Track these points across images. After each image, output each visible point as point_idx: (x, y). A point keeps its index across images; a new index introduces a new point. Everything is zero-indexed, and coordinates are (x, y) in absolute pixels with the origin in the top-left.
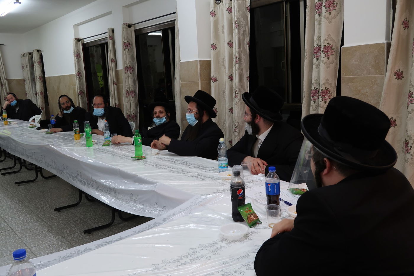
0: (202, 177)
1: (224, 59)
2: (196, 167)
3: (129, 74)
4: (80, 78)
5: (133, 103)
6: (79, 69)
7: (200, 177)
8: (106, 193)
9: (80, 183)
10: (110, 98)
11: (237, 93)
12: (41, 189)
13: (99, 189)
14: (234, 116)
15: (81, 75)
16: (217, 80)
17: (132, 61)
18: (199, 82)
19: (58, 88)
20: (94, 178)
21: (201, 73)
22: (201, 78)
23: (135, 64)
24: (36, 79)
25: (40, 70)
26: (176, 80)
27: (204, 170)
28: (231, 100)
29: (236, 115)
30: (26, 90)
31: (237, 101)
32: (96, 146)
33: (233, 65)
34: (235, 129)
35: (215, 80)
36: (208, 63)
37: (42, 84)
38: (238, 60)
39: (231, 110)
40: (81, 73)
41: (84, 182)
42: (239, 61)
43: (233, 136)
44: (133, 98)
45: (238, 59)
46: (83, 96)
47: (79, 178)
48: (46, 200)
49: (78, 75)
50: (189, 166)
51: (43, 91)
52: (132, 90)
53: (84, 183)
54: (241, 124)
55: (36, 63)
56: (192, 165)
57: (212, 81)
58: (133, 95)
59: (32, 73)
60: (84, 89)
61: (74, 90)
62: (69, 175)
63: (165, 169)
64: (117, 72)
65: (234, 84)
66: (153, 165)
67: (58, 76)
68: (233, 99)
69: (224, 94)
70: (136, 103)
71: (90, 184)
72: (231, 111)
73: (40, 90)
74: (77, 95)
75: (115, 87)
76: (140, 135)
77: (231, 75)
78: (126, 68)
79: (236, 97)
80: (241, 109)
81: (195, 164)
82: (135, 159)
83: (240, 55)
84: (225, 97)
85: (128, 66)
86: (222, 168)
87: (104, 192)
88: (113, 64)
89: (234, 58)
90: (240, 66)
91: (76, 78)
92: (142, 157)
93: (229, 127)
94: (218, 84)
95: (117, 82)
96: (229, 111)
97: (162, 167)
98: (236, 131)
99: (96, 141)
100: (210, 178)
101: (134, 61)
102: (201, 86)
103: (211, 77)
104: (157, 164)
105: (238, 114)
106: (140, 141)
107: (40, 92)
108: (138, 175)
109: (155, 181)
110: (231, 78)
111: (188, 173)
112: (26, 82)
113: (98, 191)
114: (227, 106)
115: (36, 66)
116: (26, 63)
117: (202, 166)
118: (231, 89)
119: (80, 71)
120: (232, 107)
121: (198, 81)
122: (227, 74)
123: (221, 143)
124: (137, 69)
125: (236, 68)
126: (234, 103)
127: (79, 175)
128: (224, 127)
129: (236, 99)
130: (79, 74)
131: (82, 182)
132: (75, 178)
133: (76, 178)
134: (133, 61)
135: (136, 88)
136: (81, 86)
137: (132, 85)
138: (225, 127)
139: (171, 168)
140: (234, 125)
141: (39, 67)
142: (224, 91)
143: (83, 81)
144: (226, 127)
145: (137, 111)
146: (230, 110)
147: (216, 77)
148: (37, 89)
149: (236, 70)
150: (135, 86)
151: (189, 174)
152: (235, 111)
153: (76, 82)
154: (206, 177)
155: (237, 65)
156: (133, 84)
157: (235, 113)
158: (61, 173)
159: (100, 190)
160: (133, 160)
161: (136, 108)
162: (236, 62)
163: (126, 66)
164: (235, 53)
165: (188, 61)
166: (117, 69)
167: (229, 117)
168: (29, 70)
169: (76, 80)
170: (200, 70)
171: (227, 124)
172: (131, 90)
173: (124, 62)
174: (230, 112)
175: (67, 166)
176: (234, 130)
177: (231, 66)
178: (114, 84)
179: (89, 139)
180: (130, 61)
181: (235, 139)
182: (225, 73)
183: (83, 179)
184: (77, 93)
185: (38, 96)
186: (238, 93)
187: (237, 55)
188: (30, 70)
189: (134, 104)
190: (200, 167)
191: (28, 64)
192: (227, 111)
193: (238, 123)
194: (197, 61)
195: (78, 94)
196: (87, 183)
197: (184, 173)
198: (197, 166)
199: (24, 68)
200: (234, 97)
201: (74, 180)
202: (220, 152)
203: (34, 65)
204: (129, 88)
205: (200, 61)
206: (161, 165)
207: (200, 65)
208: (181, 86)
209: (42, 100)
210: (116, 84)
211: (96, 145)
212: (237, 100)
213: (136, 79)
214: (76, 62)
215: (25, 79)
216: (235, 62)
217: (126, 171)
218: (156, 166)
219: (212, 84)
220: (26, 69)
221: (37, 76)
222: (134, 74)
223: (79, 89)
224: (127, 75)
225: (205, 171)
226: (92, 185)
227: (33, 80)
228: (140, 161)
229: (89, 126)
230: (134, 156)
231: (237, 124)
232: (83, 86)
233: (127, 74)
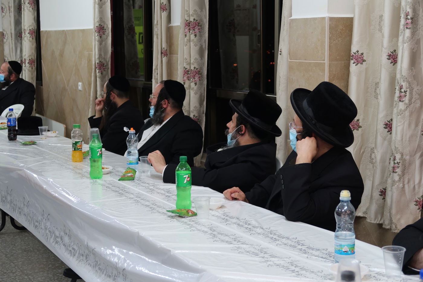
0: (297, 269)
1: (381, 17)
2: (291, 246)
3: (192, 37)
4: (101, 37)
5: (196, 94)
6: (102, 19)
7: (293, 268)
8: (110, 276)
9: (67, 249)
10: (153, 80)
11: (403, 90)
12: (8, 250)
13: (97, 268)
14: (393, 138)
15: (103, 32)
16: (364, 61)
17: (199, 11)
18: (327, 62)
19: (62, 55)
20: (92, 245)
21: (330, 43)
22: (330, 55)
23: (206, 18)
24: (23, 34)
25: (33, 17)
26: (280, 54)
27: (305, 253)
28: (391, 104)
29: (399, 137)
30: (5, 54)
31: (403, 109)
32: (108, 178)
33: (400, 32)
34: (394, 167)
35: (360, 60)
36: (348, 23)
37: (33, 45)
38: (410, 21)
39: (389, 126)
40: (103, 27)
41: (73, 249)
42: (412, 23)
43: (389, 181)
44: (196, 84)
45: (412, 19)
46: (104, 73)
47: (66, 239)
48: (14, 273)
49: (99, 32)
50: (278, 242)
51: (34, 57)
52: (195, 68)
53: (73, 251)
54: (407, 158)
55: (26, 3)
56: (284, 240)
57: (352, 62)
58: (197, 78)
59: (18, 22)
60: (108, 60)
61: (90, 61)
62: (50, 231)
63: (227, 242)
64: (169, 30)
65: (398, 72)
66: (206, 232)
67: (63, 31)
68: (395, 103)
69: (378, 91)
70: (201, 96)
71: (83, 255)
72: (389, 128)
73: (29, 56)
74: (93, 70)
75: (165, 59)
76: (188, 166)
77: (395, 51)
78: (188, 24)
79: (400, 99)
80: (410, 125)
81: (290, 238)
82: (173, 214)
83: (415, 10)
84: (379, 97)
85: (192, 20)
86: (341, 254)
87: (105, 275)
88: (164, 14)
89: (403, 16)
90: (413, 34)
91: (93, 38)
92: (188, 211)
93: (383, 161)
94: (367, 69)
95: (168, 49)
96: (385, 128)
97: (222, 237)
98: (396, 172)
99: (110, 168)
100: (313, 272)
101: (204, 10)
102: (330, 71)
103: (352, 53)
104: (214, 231)
105: (402, 136)
106: (189, 179)
107: (28, 59)
108: (170, 251)
109: (200, 267)
110: (393, 58)
111: (272, 256)
112: (6, 38)
113: (97, 271)
114: (381, 118)
115: (26, 8)
116: (9, 3)
117: (303, 245)
118: (393, 80)
119: (102, 24)
120: (392, 120)
121: (324, 61)
122: (385, 49)
123: (342, 201)
124: (207, 26)
125: (406, 38)
126: (395, 111)
127: (66, 234)
128: (373, 159)
129: (401, 103)
130: (101, 29)
131: (71, 249)
132: (59, 240)
133: (62, 239)
134: (202, 11)
135: (204, 64)
136: (103, 54)
137: (196, 59)
138: (374, 161)
139: (239, 241)
140: (392, 159)
141: (30, 11)
142: (377, 84)
143: (106, 44)
144: (376, 162)
145: (202, 111)
146: (386, 124)
147: (362, 54)
148: (24, 54)
149: (404, 42)
150: (202, 59)
151: (273, 259)
152: (396, 127)
153: (93, 44)
154: (305, 270)
155: (408, 33)
156: (197, 56)
157: (396, 134)
158: (36, 227)
159: (100, 269)
160: (169, 217)
161: (201, 104)
162: (406, 26)
163: (187, 18)
164: (404, 7)
165: (307, 19)
166: (171, 25)
167: (384, 139)
168: (12, 15)
169: (93, 40)
170: (330, 38)
171: (378, 155)
172: (192, 68)
173: (185, 11)
174: (387, 130)
175: (49, 214)
176: (391, 169)
177: (395, 33)
178: (162, 53)
179: (96, 164)
180: (195, 11)
181: (392, 189)
182: (382, 46)
183: (72, 244)
184: (94, 67)
185: (25, 66)
186: (405, 92)
187: (409, 10)
188: (15, 16)
189: (198, 96)
190: (300, 247)
191: (12, 4)
192: (381, 126)
193: (402, 155)
194: (324, 18)
195: (96, 68)
196: (78, 252)
197: (262, 255)
198: (293, 244)
199: (5, 12)
200: (396, 99)
201: (57, 242)
202: (340, 221)
203: (23, 7)
204: (190, 64)
205: (331, 19)
206: (222, 234)
207: (331, 28)
208: (291, 68)
209: (32, 74)
210: (166, 55)
211: (109, 175)
212: (401, 106)
213: (204, 46)
214: (97, 6)
215: (5, 33)
216: (404, 25)
217: (151, 239)
218: (211, 234)
219: (353, 68)
220: (8, 14)
221: (26, 28)
222: (201, 36)
223: (99, 58)
224: (187, 38)
225: (306, 255)
226: (87, 258)
227: (19, 35)
228: (183, 219)
229: (98, 138)
230: (174, 207)
231: (398, 156)
232: (106, 52)
233: (188, 35)
